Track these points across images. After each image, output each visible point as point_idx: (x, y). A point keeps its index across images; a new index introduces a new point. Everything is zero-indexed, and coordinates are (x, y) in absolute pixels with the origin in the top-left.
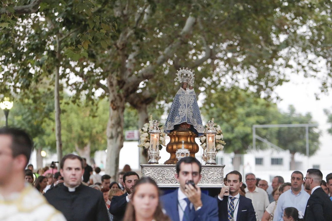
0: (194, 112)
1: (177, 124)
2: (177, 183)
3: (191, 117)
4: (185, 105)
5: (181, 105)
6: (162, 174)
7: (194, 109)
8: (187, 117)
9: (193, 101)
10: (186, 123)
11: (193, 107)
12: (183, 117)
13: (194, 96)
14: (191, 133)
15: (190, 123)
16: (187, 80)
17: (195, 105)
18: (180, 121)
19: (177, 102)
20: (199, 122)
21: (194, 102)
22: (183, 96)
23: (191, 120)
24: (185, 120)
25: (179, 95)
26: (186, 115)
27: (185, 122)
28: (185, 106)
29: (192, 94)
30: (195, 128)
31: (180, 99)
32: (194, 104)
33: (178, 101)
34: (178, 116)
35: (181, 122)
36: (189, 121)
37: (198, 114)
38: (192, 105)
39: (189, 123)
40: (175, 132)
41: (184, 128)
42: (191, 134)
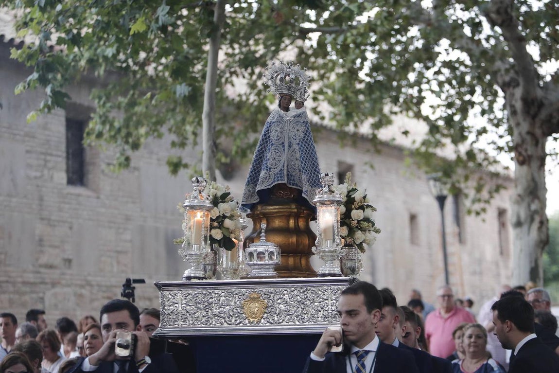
0: (303, 159)
1: (262, 188)
2: (241, 325)
3: (298, 171)
4: (283, 143)
5: (272, 144)
6: (206, 304)
7: (303, 151)
8: (288, 171)
9: (302, 135)
10: (284, 184)
11: (300, 149)
12: (277, 171)
13: (304, 122)
14: (296, 208)
15: (297, 185)
16: (290, 88)
17: (306, 142)
18: (271, 180)
19: (266, 139)
20: (315, 182)
21: (304, 137)
22: (278, 125)
23: (296, 178)
24: (281, 177)
25: (270, 123)
26: (283, 166)
27: (283, 182)
28: (283, 146)
29: (299, 119)
30: (303, 195)
31: (274, 132)
32: (303, 140)
33: (269, 137)
34: (267, 170)
35: (272, 183)
36: (294, 180)
37: (314, 164)
38: (298, 144)
39: (293, 185)
40: (259, 208)
41: (283, 197)
42: (296, 210)
